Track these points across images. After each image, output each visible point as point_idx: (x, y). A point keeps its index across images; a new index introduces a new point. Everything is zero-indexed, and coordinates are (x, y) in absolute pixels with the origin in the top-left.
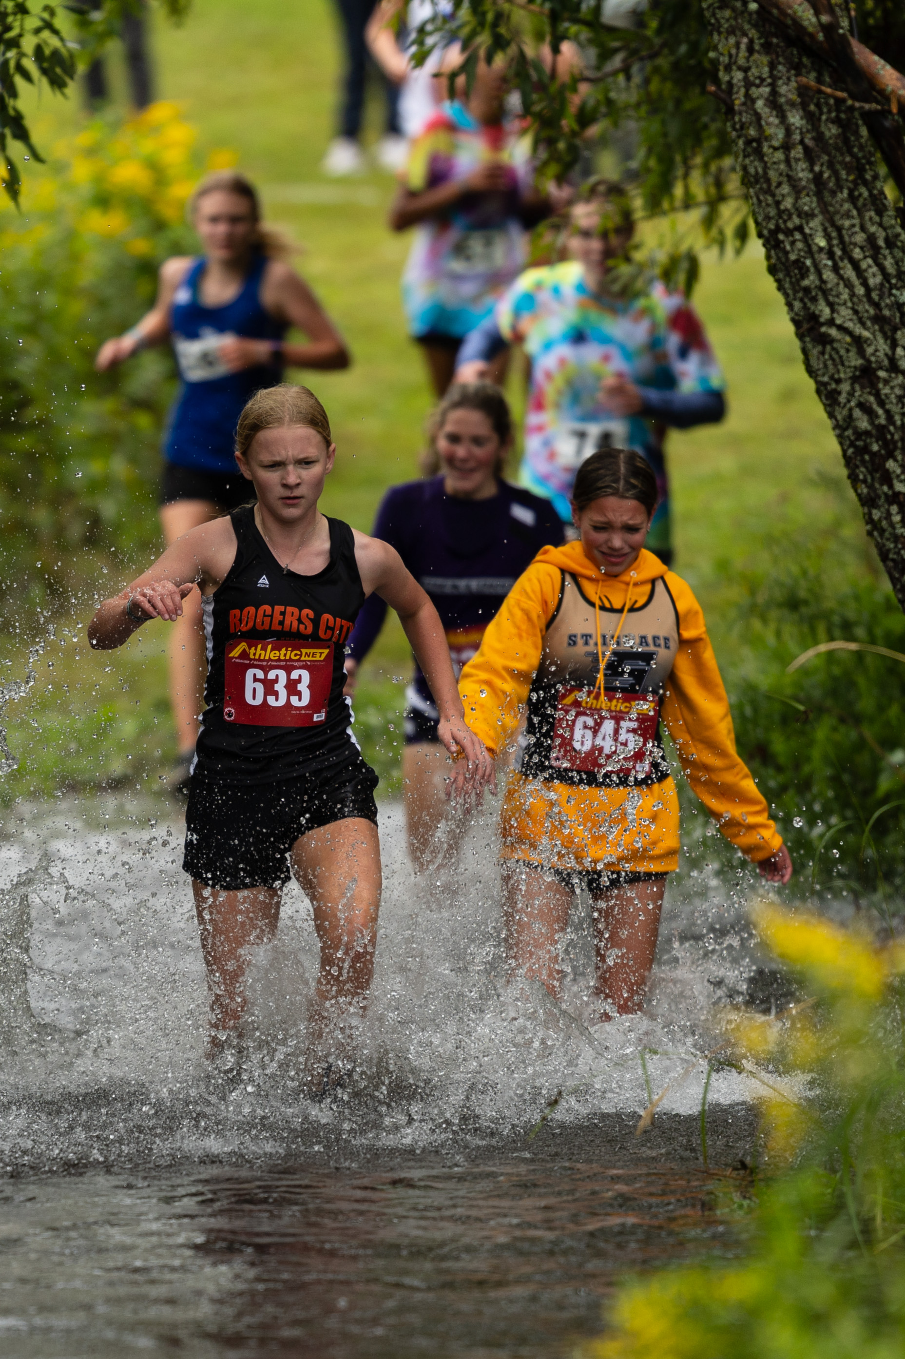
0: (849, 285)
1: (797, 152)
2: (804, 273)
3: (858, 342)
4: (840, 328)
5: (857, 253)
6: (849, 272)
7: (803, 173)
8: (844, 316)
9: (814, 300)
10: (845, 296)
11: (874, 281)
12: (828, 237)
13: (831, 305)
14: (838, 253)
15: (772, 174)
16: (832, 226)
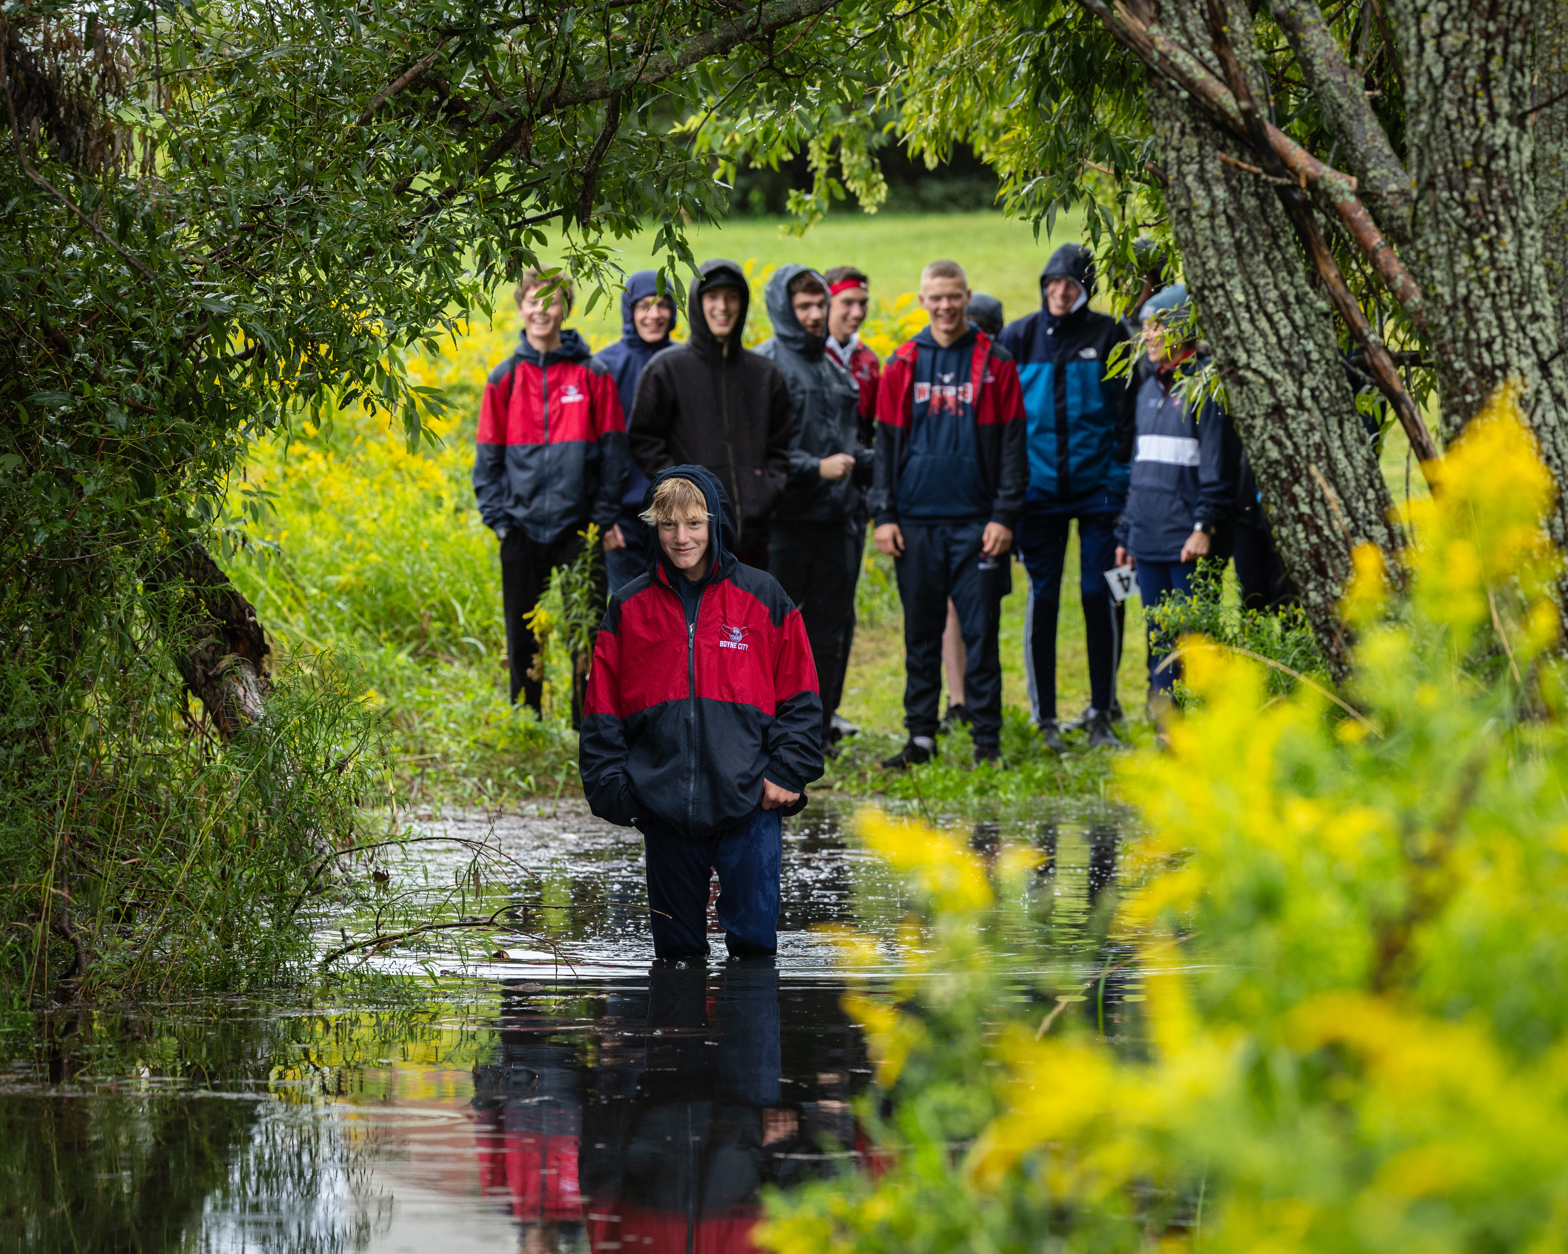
0: (1263, 335)
1: (1221, 220)
2: (1225, 324)
3: (1271, 383)
4: (1256, 371)
5: (1271, 308)
6: (1264, 324)
7: (1225, 238)
8: (1259, 361)
9: (1233, 347)
10: (1260, 343)
11: (1286, 330)
12: (1246, 293)
13: (1248, 352)
14: (1255, 306)
15: (1199, 239)
16: (1250, 284)
